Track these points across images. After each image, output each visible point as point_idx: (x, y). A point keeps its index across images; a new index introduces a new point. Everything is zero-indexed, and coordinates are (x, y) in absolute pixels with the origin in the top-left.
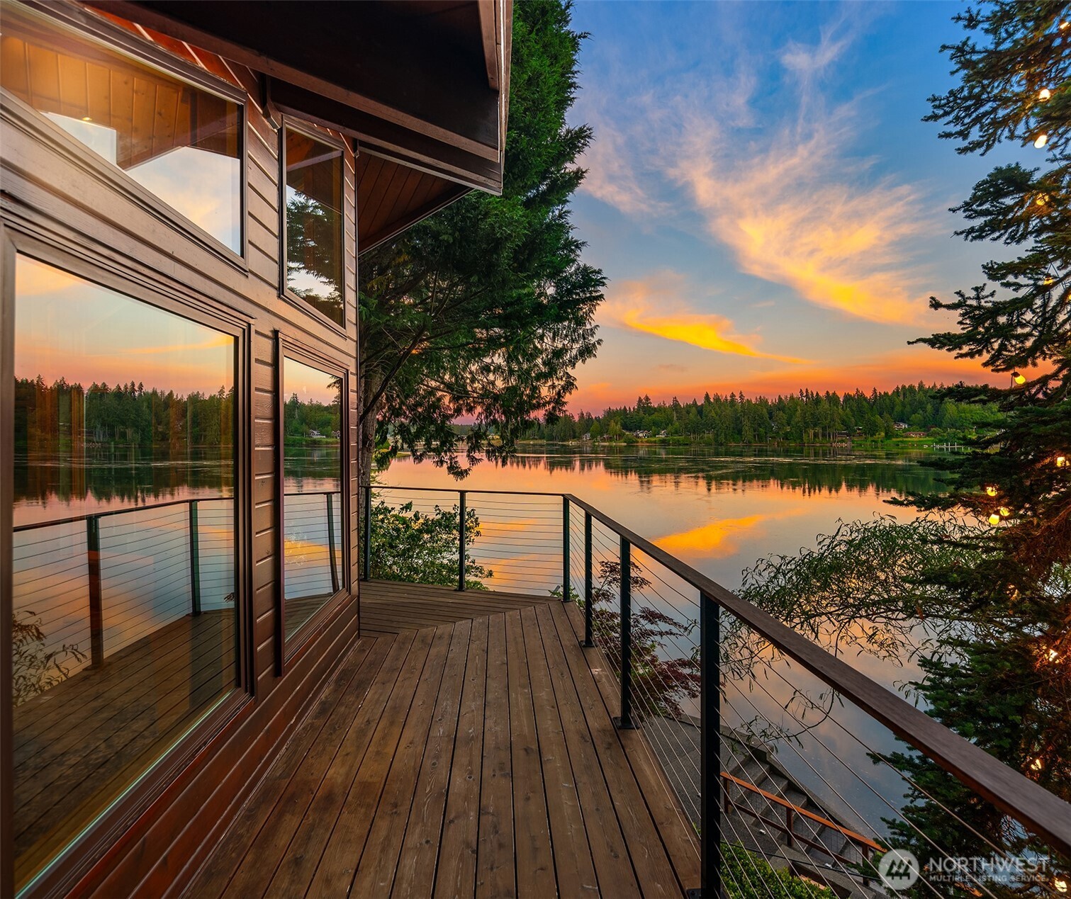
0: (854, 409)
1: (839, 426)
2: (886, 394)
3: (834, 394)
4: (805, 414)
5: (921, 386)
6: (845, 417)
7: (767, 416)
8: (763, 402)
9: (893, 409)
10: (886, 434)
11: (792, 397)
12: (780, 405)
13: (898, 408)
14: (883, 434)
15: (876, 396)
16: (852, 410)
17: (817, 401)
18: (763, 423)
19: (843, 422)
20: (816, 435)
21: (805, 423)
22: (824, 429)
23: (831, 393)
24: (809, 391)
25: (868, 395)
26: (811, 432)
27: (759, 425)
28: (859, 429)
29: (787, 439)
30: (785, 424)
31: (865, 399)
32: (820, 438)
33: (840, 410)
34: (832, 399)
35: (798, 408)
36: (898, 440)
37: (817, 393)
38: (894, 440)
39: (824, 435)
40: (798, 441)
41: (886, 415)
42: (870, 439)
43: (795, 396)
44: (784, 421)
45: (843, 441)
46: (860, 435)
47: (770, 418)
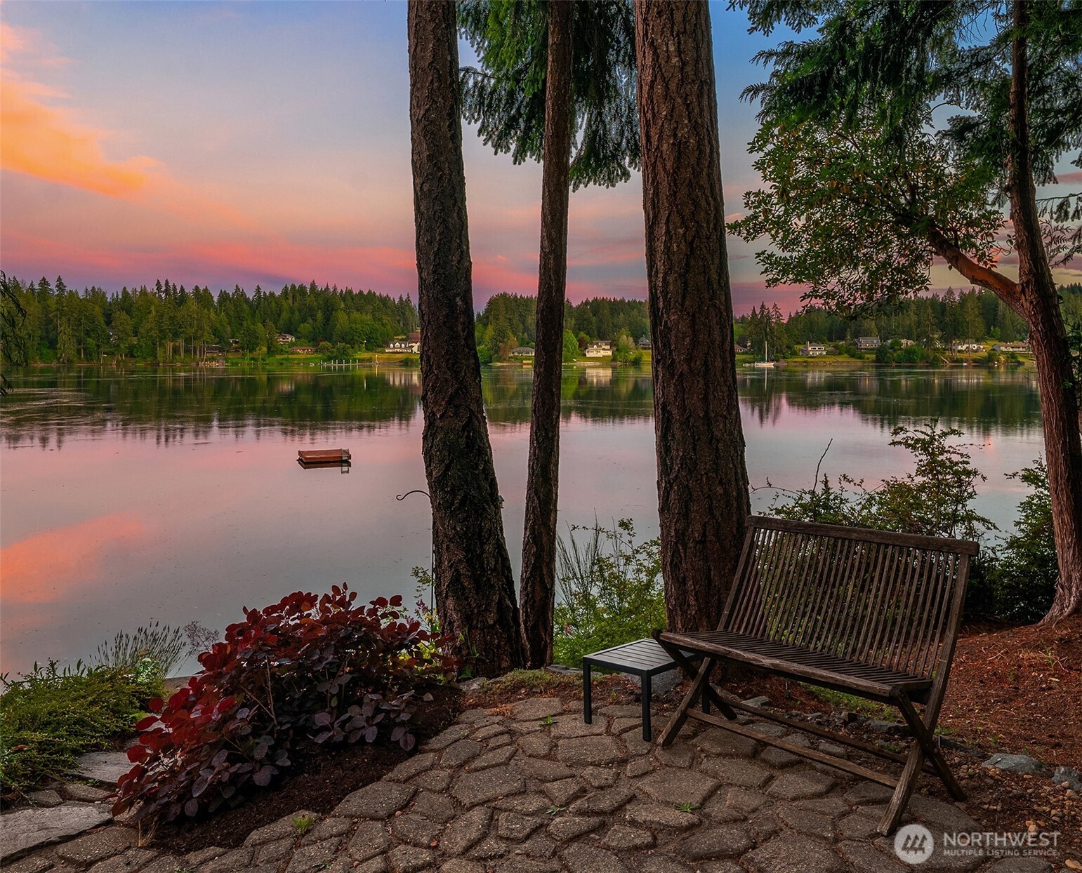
0: (231, 313)
1: (208, 336)
2: (272, 294)
3: (206, 290)
4: (162, 316)
5: (313, 286)
6: (218, 325)
7: (102, 319)
8: (97, 295)
9: (279, 315)
10: (269, 348)
11: (144, 292)
12: (127, 303)
13: (285, 315)
14: (265, 349)
15: (260, 298)
16: (228, 315)
17: (182, 299)
18: (93, 330)
19: (216, 332)
20: (176, 350)
21: (161, 331)
22: (188, 340)
23: (201, 288)
24: (171, 284)
25: (251, 295)
26: (170, 345)
27: (88, 334)
28: (236, 342)
29: (132, 356)
30: (131, 333)
31: (247, 300)
32: (183, 354)
33: (212, 315)
34: (202, 297)
35: (152, 308)
36: (283, 357)
37: (182, 289)
38: (278, 357)
39: (187, 351)
40: (149, 359)
41: (270, 323)
42: (249, 355)
43: (149, 290)
44: (129, 328)
45: (212, 359)
46: (236, 350)
47: (108, 323)
